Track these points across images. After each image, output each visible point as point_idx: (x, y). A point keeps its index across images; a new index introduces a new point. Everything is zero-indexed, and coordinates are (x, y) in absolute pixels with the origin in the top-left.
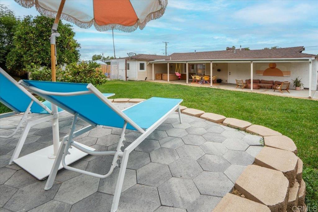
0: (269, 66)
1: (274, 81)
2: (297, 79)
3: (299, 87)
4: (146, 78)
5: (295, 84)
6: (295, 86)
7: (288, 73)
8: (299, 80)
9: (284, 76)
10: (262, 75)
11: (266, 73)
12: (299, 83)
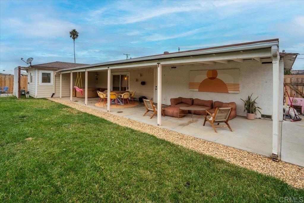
0: (207, 76)
1: (214, 101)
2: (249, 99)
3: (252, 113)
4: (54, 94)
5: (246, 106)
6: (246, 111)
7: (236, 87)
8: (252, 101)
9: (229, 92)
10: (197, 90)
11: (204, 87)
12: (253, 105)
